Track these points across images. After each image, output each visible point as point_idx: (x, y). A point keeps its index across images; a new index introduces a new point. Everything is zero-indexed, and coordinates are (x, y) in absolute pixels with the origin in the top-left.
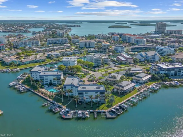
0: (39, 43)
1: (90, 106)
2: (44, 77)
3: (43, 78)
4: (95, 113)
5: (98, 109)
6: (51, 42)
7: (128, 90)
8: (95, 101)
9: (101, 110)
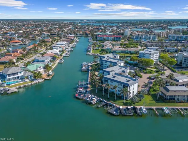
0: (156, 38)
6: (171, 38)
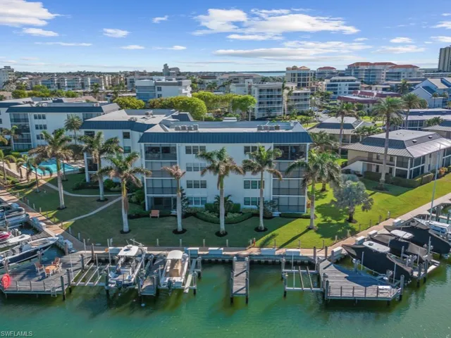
1: (213, 227)
2: (31, 115)
3: (26, 120)
4: (239, 267)
5: (262, 246)
7: (426, 165)
8: (247, 202)
9: (282, 251)
